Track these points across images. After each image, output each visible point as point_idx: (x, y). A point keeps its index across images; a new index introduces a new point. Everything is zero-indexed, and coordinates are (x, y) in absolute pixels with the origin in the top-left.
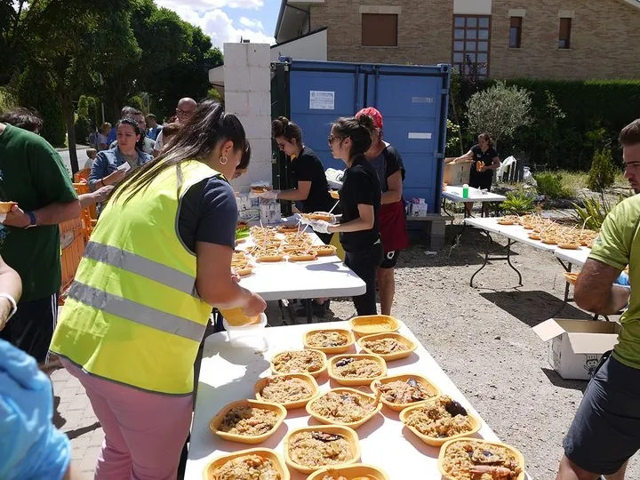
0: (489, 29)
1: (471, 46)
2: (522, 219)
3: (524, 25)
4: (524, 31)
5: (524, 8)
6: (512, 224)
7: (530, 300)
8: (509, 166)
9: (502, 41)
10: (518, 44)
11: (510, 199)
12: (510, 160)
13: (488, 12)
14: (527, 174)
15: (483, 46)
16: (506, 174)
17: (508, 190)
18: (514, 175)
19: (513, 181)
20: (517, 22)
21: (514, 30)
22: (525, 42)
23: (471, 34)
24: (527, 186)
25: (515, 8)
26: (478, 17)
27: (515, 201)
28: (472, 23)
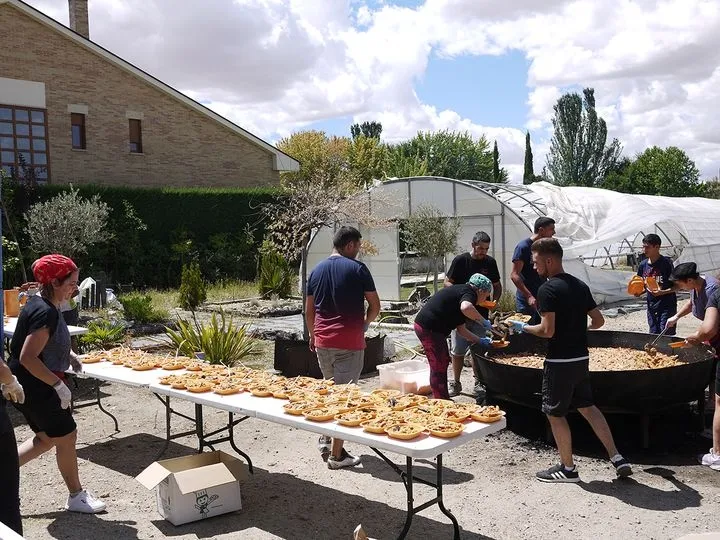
0: (45, 124)
1: (23, 144)
2: (109, 353)
3: (87, 123)
4: (88, 130)
5: (86, 104)
6: (98, 361)
7: (130, 446)
8: (88, 290)
9: (64, 141)
10: (83, 145)
11: (93, 330)
12: (88, 282)
13: (42, 104)
14: (111, 297)
15: (40, 145)
16: (85, 300)
17: (89, 319)
18: (95, 300)
19: (96, 307)
20: (79, 120)
21: (77, 128)
22: (91, 142)
23: (23, 130)
24: (112, 312)
25: (75, 103)
26: (29, 109)
27: (100, 332)
28: (22, 116)
